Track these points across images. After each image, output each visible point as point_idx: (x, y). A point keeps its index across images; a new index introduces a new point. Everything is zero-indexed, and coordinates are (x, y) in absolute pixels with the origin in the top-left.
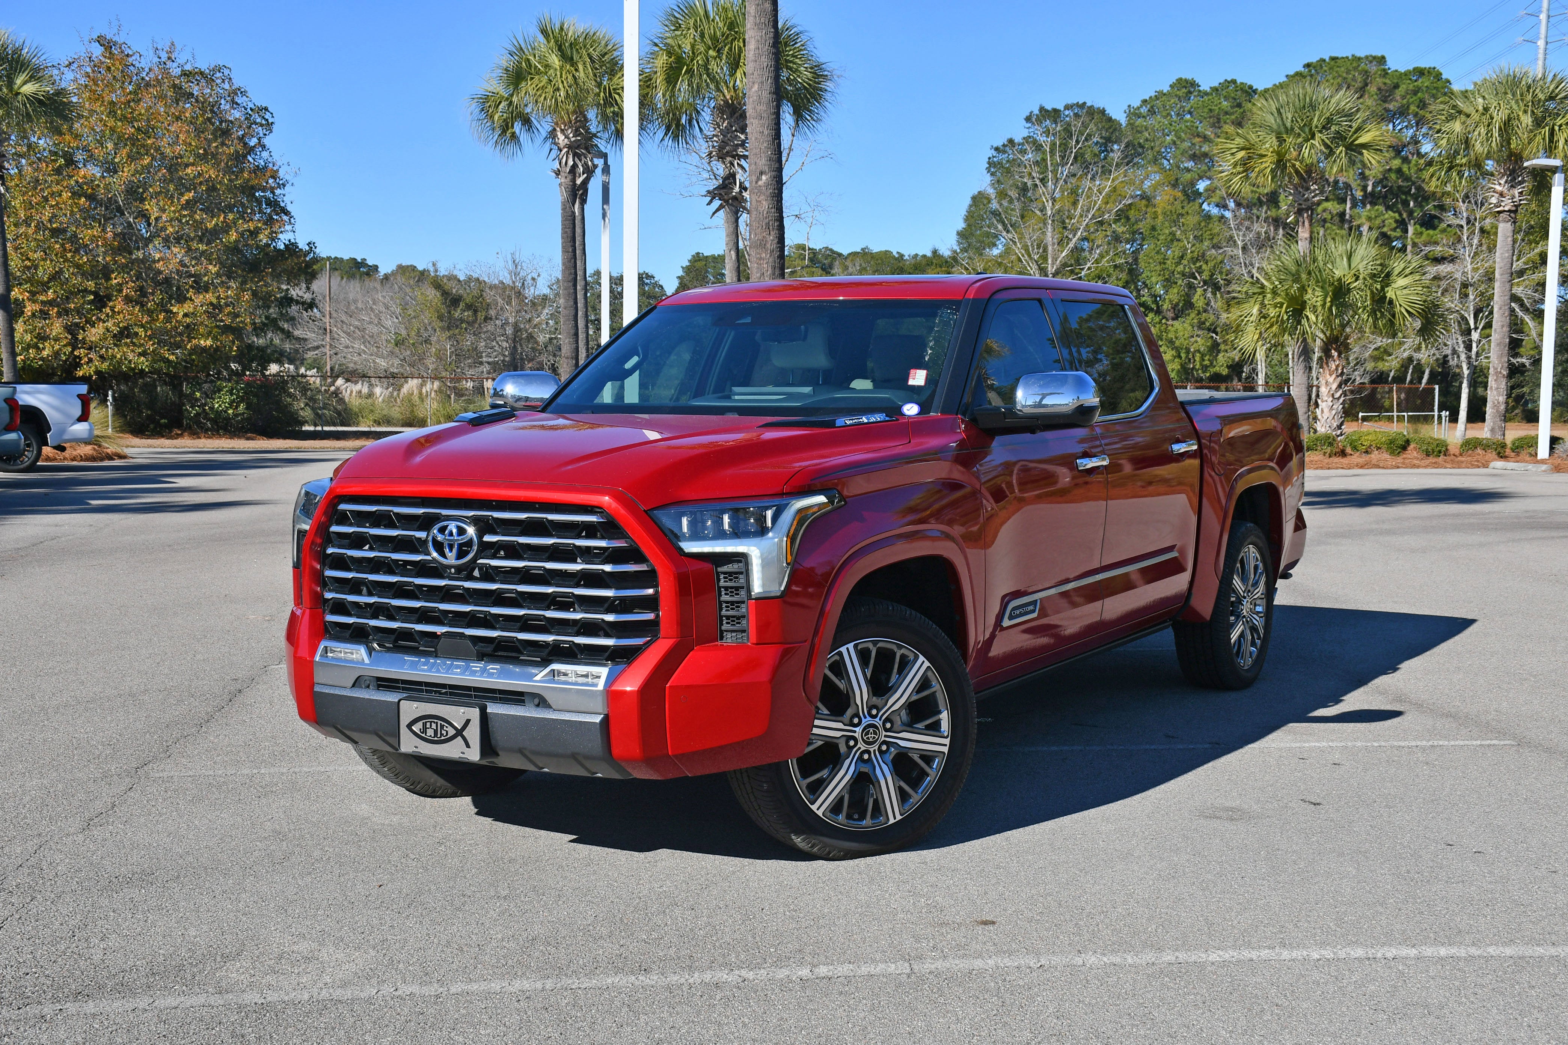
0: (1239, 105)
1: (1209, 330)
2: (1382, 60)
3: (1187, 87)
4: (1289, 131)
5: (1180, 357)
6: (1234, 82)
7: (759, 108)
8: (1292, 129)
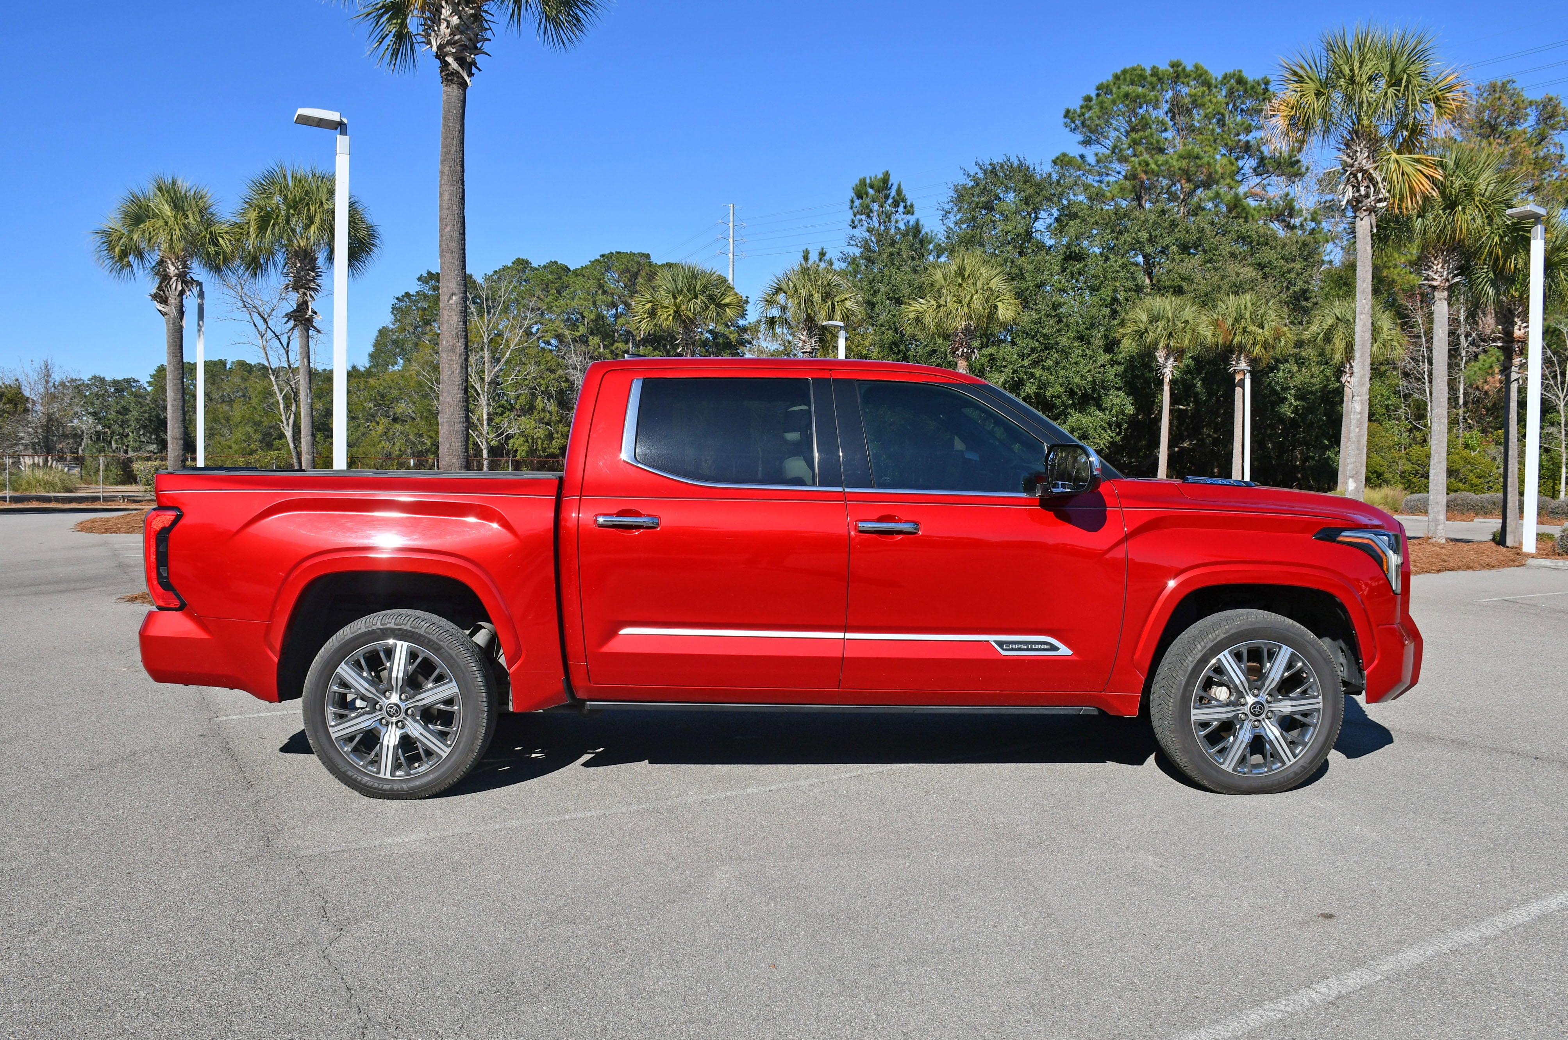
0: (560, 278)
1: (547, 424)
2: (648, 256)
3: (522, 264)
4: (680, 292)
5: (528, 442)
6: (556, 262)
7: (451, 244)
8: (682, 290)
